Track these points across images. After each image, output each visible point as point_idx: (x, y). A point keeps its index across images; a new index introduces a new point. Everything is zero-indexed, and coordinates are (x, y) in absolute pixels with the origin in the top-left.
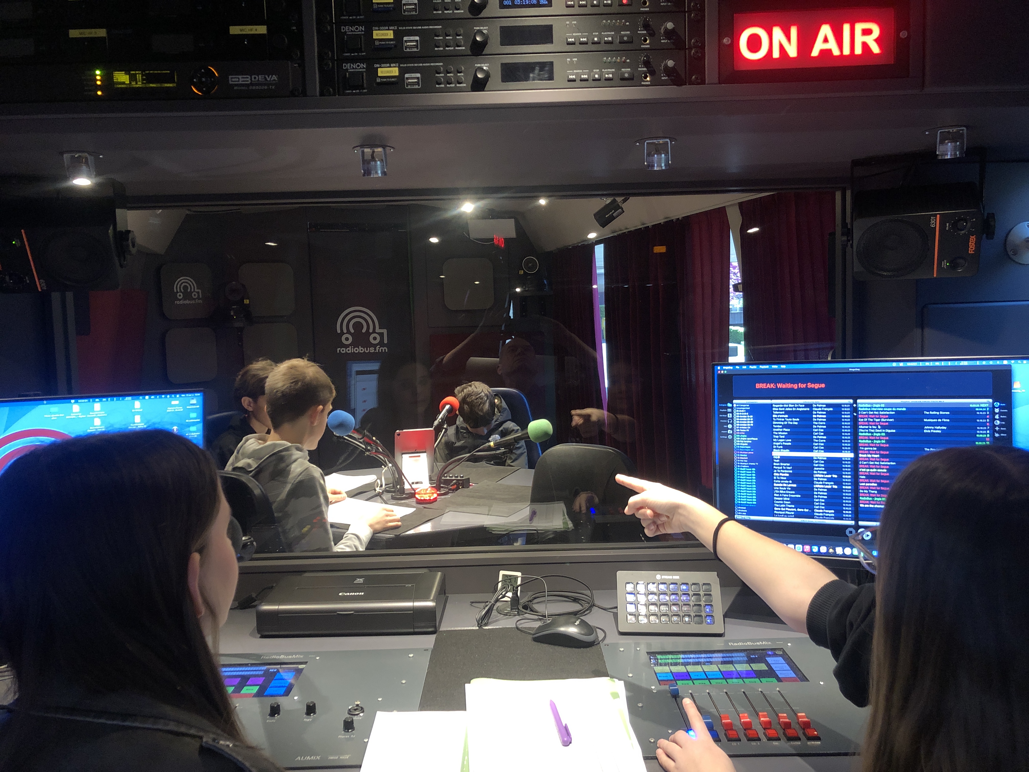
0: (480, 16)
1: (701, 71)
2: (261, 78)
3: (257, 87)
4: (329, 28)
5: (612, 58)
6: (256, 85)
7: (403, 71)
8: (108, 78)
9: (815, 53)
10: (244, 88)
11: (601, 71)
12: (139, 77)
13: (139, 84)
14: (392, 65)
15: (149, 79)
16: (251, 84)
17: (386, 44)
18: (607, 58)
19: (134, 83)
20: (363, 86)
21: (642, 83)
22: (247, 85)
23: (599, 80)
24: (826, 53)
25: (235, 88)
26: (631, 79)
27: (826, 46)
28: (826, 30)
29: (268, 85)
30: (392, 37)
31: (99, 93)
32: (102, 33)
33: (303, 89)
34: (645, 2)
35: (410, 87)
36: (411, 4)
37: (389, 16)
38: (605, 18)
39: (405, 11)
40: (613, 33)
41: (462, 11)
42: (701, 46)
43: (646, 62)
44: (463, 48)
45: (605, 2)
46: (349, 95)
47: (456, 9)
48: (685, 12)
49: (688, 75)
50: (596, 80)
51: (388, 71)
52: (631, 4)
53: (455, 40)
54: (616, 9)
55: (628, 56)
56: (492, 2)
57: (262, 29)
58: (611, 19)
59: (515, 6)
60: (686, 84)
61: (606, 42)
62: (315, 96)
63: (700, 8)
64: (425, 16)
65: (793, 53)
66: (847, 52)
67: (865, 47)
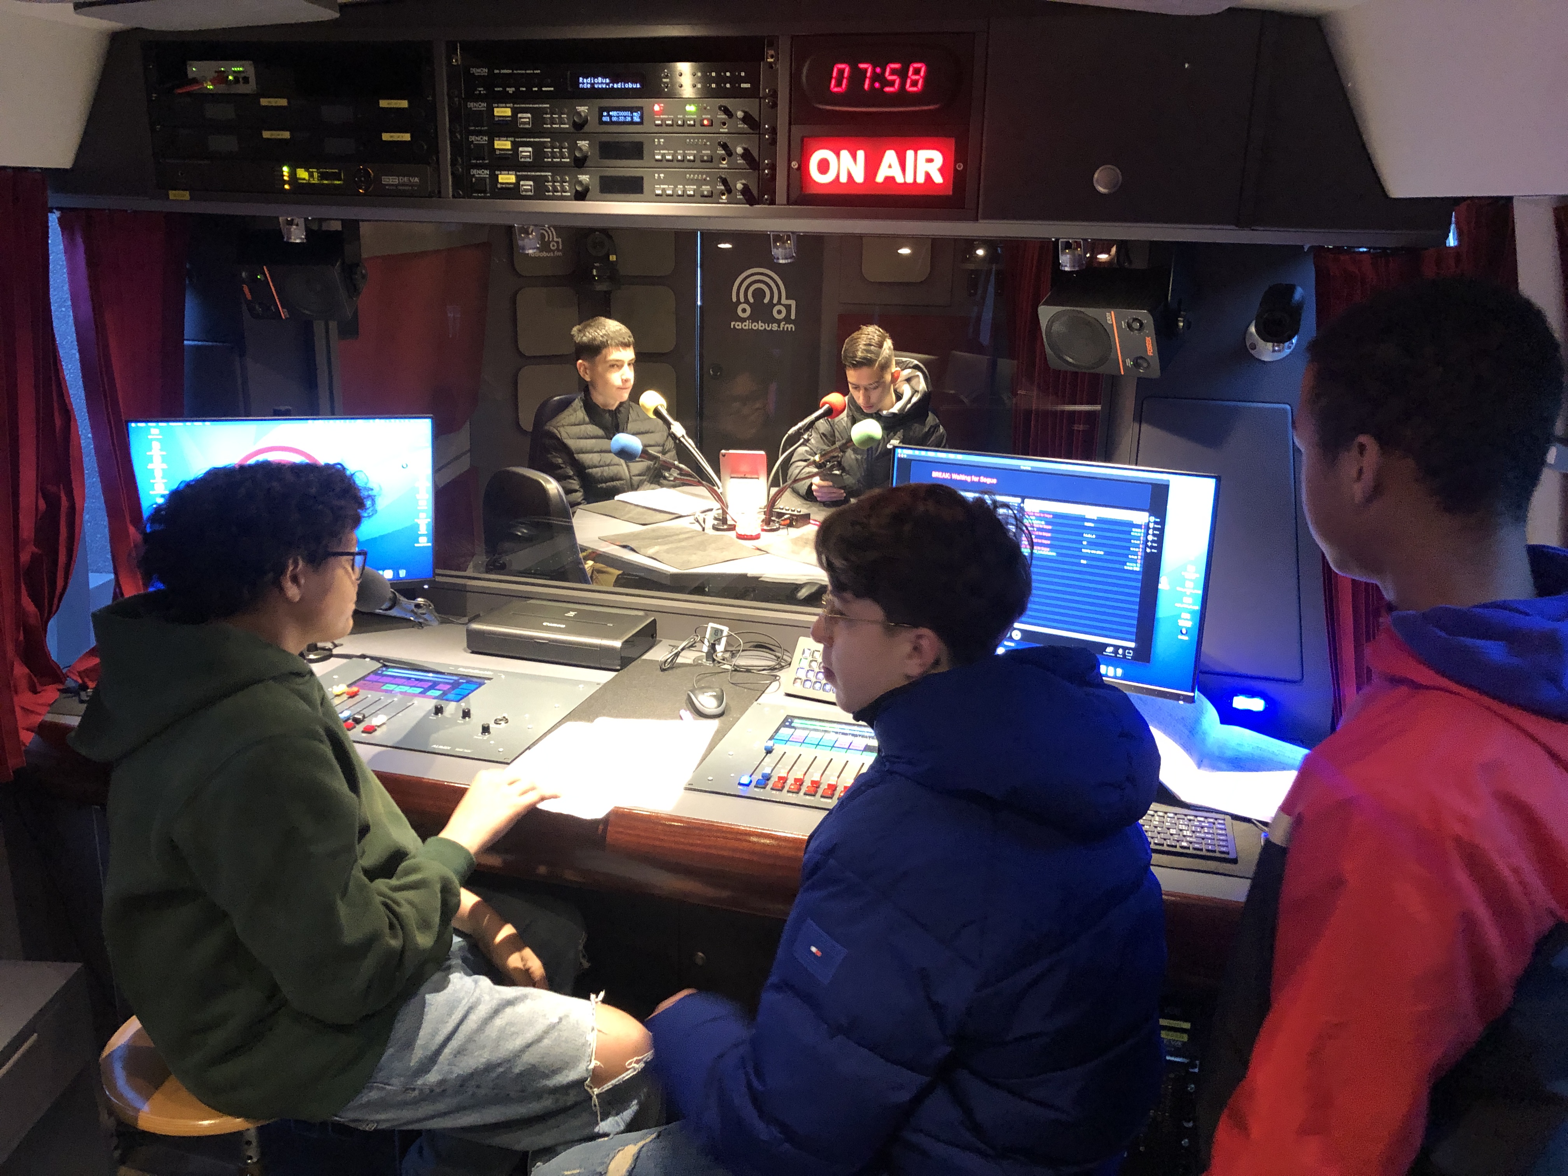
0: (582, 131)
1: (773, 193)
2: (406, 179)
3: (404, 188)
4: (459, 137)
5: (694, 175)
6: (403, 185)
7: (519, 178)
8: (293, 174)
9: (880, 179)
10: (394, 188)
11: (684, 187)
12: (316, 175)
13: (316, 181)
14: (510, 172)
15: (323, 176)
16: (399, 185)
17: (504, 154)
18: (690, 175)
19: (311, 179)
20: (486, 190)
21: (721, 201)
22: (396, 186)
23: (683, 196)
24: (890, 180)
25: (387, 187)
26: (711, 195)
27: (890, 173)
28: (890, 156)
29: (412, 186)
30: (509, 147)
31: (287, 187)
32: (286, 135)
33: (439, 192)
34: (724, 124)
35: (524, 193)
36: (525, 118)
37: (507, 128)
38: (688, 137)
39: (520, 124)
40: (695, 152)
41: (567, 126)
42: (773, 167)
43: (724, 182)
44: (568, 160)
45: (688, 122)
46: (475, 197)
47: (563, 124)
48: (759, 134)
49: (761, 194)
50: (679, 196)
51: (507, 178)
52: (712, 125)
53: (561, 152)
54: (698, 129)
55: (707, 174)
56: (593, 120)
57: (407, 137)
58: (694, 138)
59: (612, 123)
60: (758, 204)
61: (689, 161)
62: (449, 198)
63: (773, 131)
64: (537, 130)
65: (859, 178)
66: (910, 180)
67: (928, 176)
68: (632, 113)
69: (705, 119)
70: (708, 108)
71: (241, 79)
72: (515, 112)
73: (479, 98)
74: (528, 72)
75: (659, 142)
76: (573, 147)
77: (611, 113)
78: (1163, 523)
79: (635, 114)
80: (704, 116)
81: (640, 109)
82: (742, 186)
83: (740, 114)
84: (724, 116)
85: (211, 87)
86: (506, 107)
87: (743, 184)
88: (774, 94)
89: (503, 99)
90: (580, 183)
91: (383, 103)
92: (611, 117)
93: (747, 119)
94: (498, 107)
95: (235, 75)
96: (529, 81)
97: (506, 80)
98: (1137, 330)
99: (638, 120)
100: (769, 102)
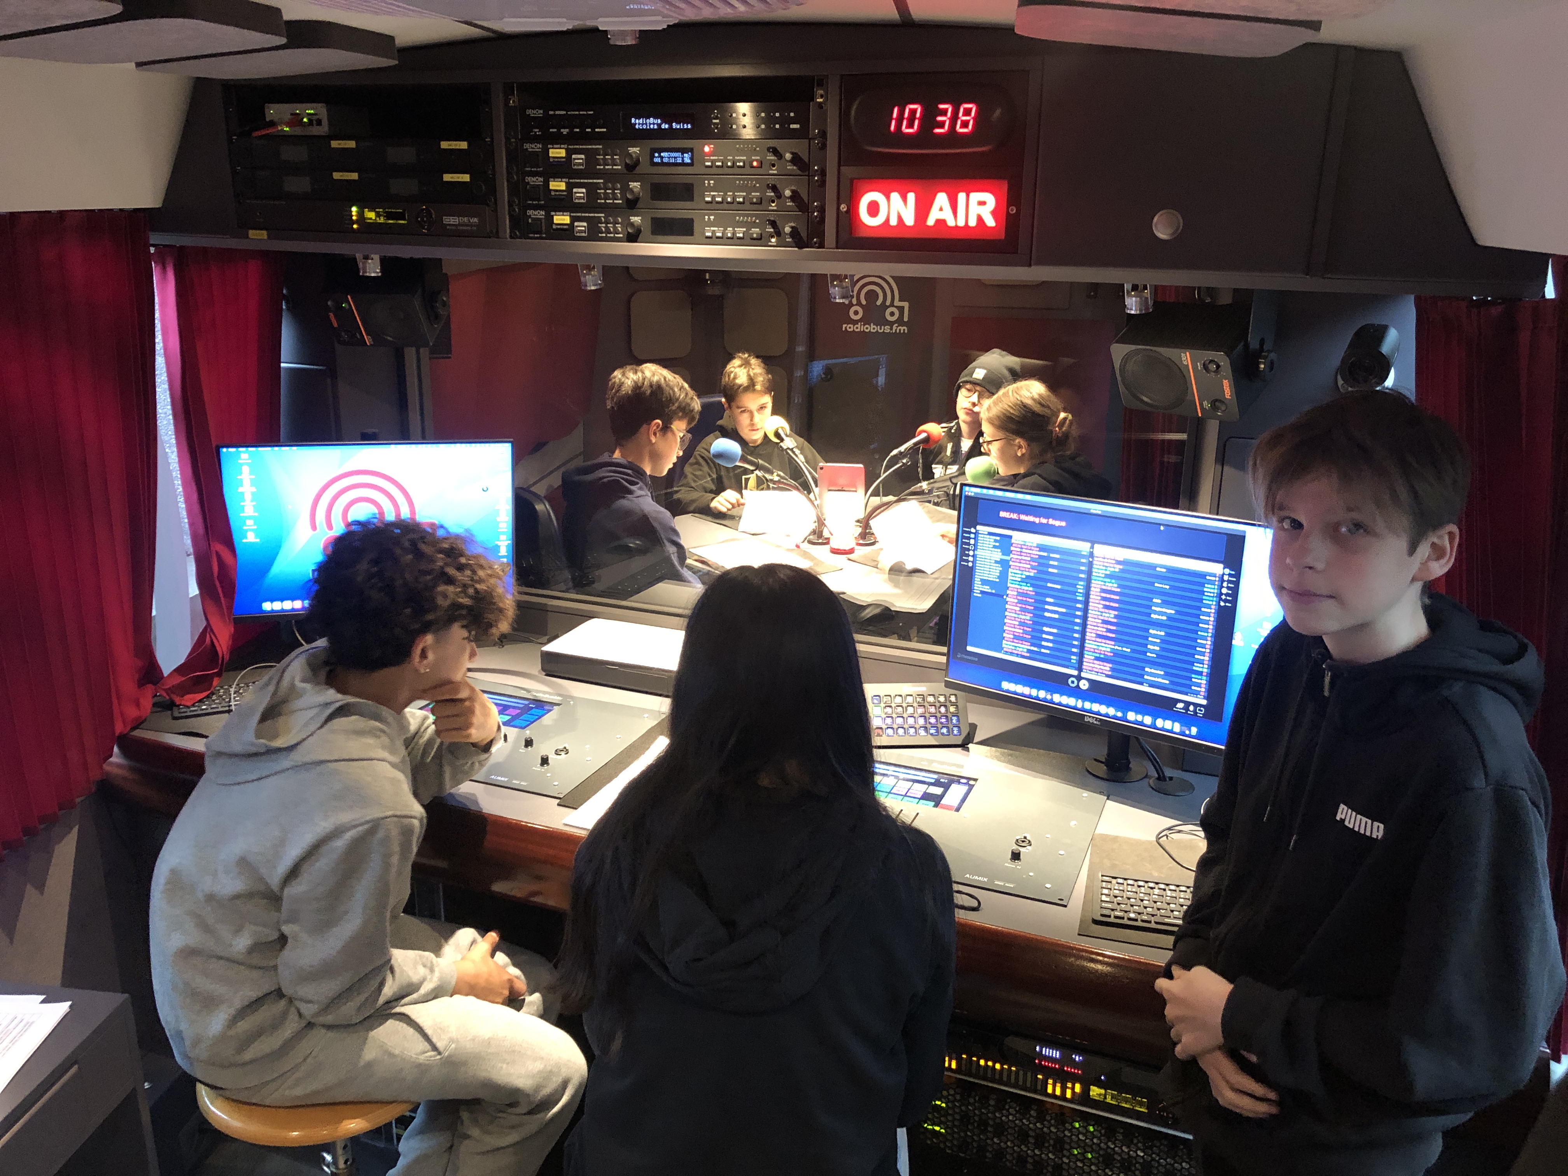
0: (635, 172)
1: (821, 235)
2: (466, 219)
3: (465, 228)
4: (515, 177)
5: (743, 218)
6: (462, 225)
7: (574, 219)
8: (361, 214)
10: (453, 228)
11: (734, 229)
12: (382, 214)
13: (382, 220)
14: (565, 213)
15: (388, 216)
16: (459, 225)
17: (559, 195)
18: (740, 218)
19: (378, 219)
20: (542, 230)
21: (770, 244)
22: (456, 226)
23: (732, 238)
25: (448, 227)
26: (760, 238)
27: (941, 216)
28: (942, 199)
29: (472, 226)
30: (564, 188)
31: (355, 226)
32: (355, 176)
33: (497, 232)
34: (774, 165)
35: (578, 234)
36: (579, 159)
37: (562, 169)
38: (737, 179)
39: (574, 165)
40: (745, 194)
41: (620, 167)
42: (822, 210)
43: (773, 224)
44: (621, 202)
45: (738, 164)
46: (531, 238)
47: (616, 165)
48: (809, 176)
49: (810, 237)
50: (728, 238)
51: (562, 219)
52: (761, 167)
53: (614, 194)
54: (748, 170)
55: (757, 216)
56: (644, 160)
57: (466, 178)
58: (744, 180)
59: (663, 164)
60: (808, 247)
61: (739, 203)
62: (506, 238)
63: (823, 173)
64: (590, 171)
65: (909, 221)
66: (961, 223)
67: (980, 219)
68: (683, 154)
69: (756, 160)
70: (758, 149)
71: (314, 122)
72: (569, 153)
73: (535, 139)
74: (581, 113)
75: (709, 184)
76: (625, 189)
77: (662, 154)
78: (1238, 575)
79: (686, 155)
80: (753, 158)
81: (691, 150)
82: (790, 230)
83: (788, 156)
84: (773, 158)
85: (288, 129)
86: (560, 148)
87: (792, 227)
88: (823, 134)
89: (557, 140)
90: (632, 225)
91: (444, 145)
92: (662, 158)
93: (796, 159)
94: (553, 148)
95: (310, 117)
96: (582, 122)
97: (560, 122)
98: (1214, 372)
99: (689, 161)
100: (818, 144)
